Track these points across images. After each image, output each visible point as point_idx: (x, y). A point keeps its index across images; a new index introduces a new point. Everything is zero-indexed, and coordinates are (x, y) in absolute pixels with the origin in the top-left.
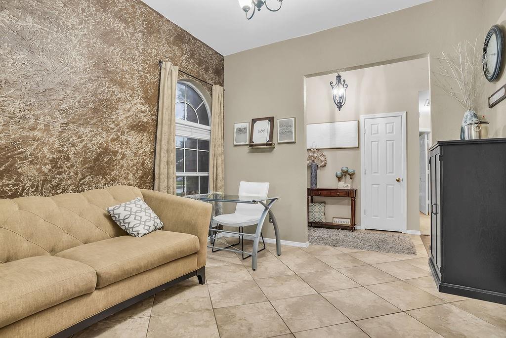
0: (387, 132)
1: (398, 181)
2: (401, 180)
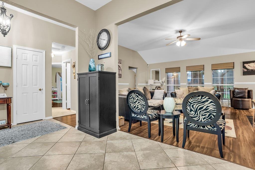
0: (34, 60)
1: (40, 90)
2: (42, 90)
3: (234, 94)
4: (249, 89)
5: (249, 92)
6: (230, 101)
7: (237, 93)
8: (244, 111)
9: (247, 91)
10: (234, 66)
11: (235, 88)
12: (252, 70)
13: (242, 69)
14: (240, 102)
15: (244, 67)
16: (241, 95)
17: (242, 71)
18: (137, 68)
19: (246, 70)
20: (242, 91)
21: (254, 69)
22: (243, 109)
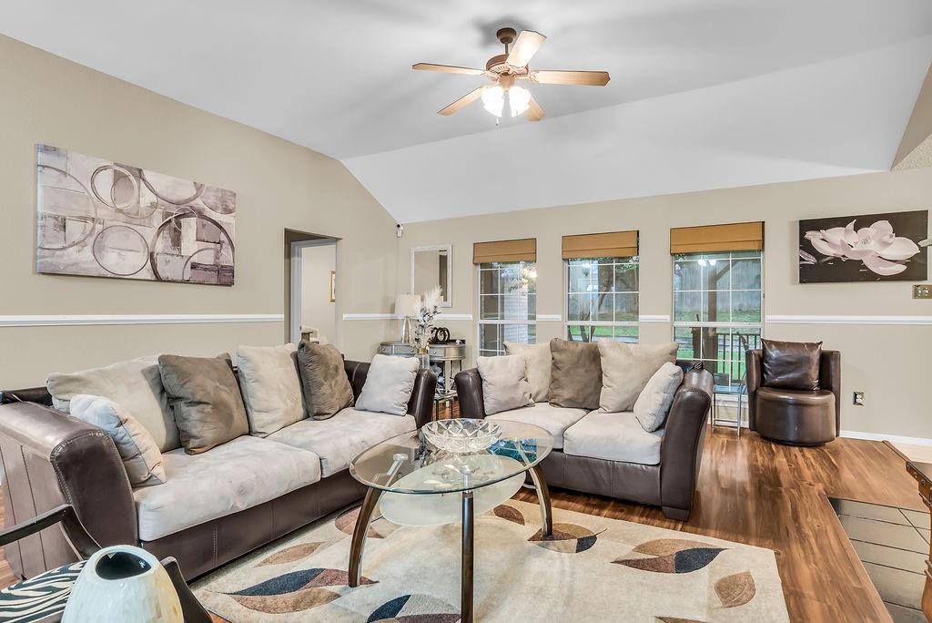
3: (762, 370)
4: (825, 348)
5: (827, 361)
6: (745, 398)
7: (777, 365)
8: (805, 450)
9: (815, 356)
10: (763, 241)
11: (767, 341)
12: (836, 260)
13: (798, 253)
14: (791, 411)
15: (806, 246)
16: (791, 375)
17: (798, 263)
18: (337, 239)
19: (811, 260)
20: (796, 354)
21: (844, 256)
22: (801, 444)
